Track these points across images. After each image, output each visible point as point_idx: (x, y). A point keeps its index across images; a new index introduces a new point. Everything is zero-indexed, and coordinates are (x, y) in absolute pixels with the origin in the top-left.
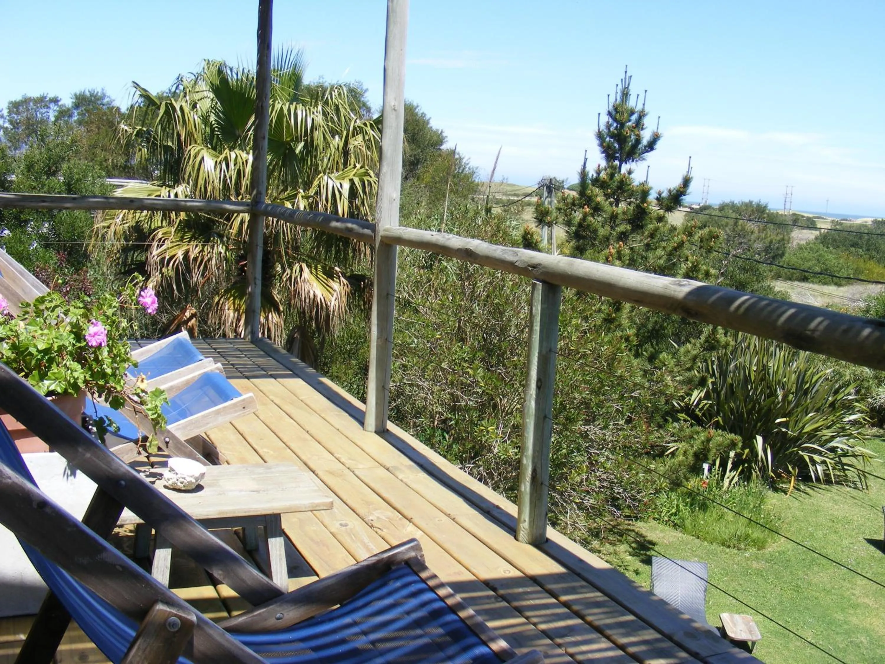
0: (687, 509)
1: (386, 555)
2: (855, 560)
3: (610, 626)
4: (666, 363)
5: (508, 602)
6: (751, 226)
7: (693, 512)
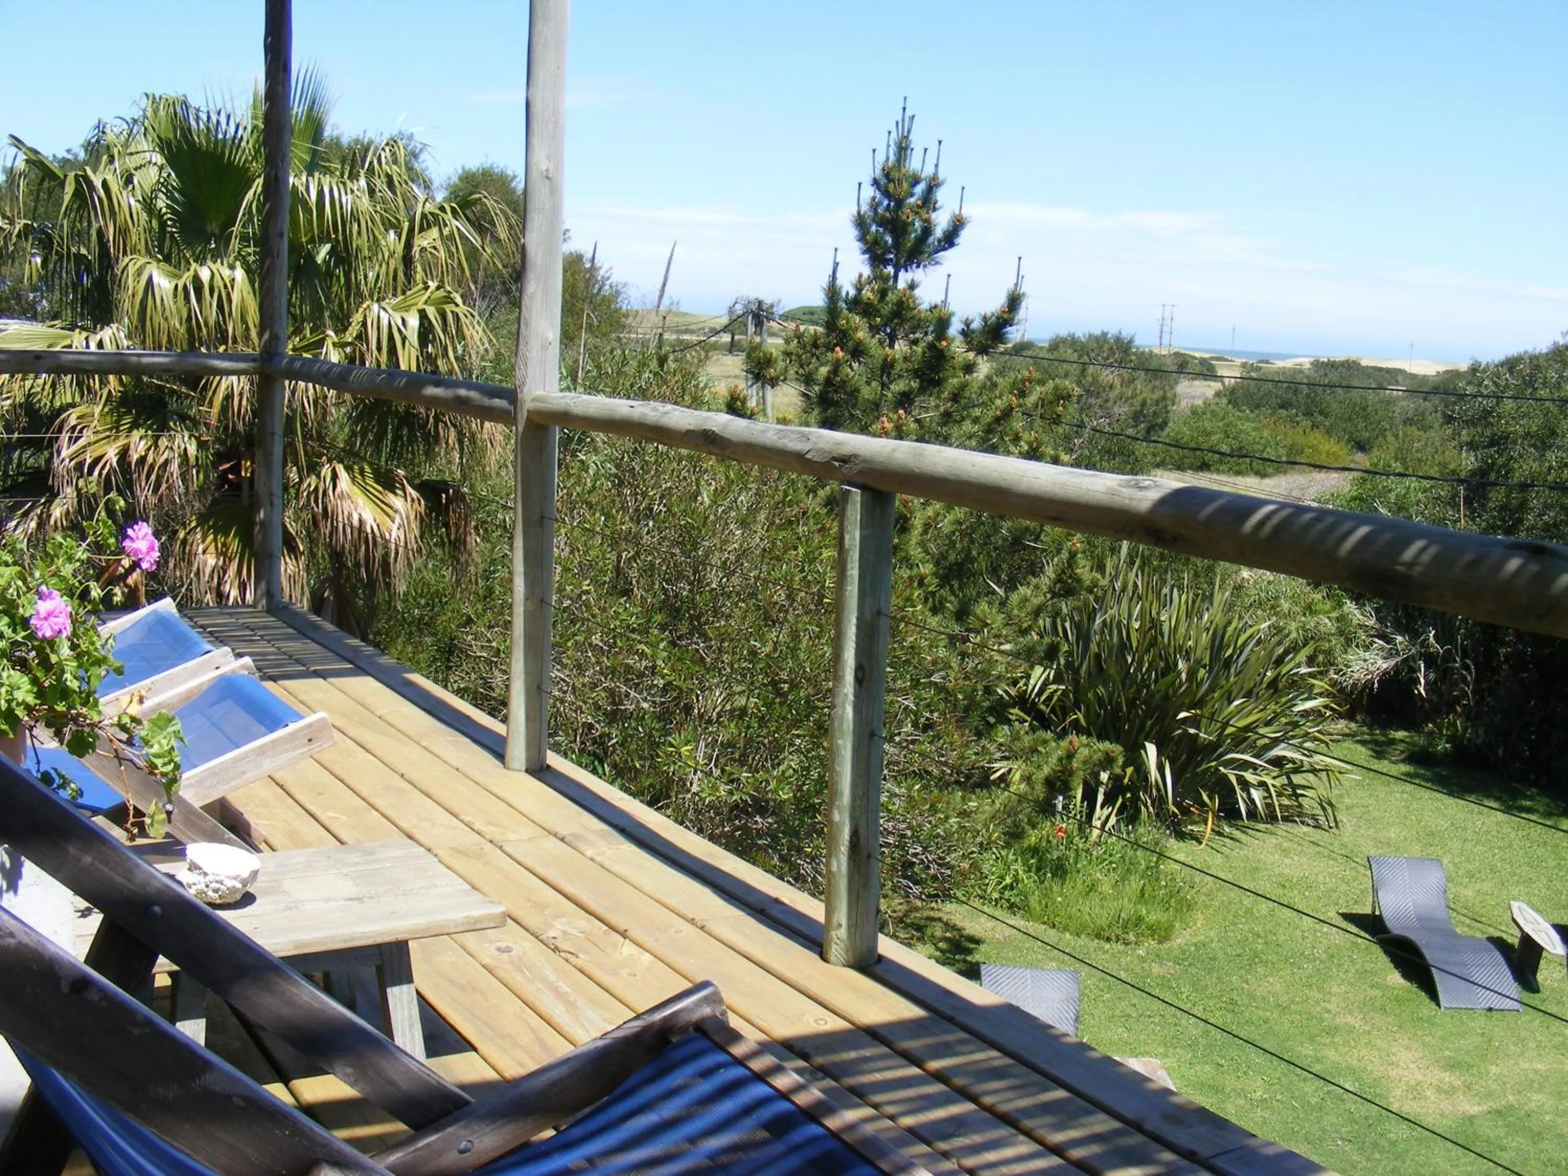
0: (1030, 877)
1: (658, 1016)
2: (1326, 952)
3: (1028, 1112)
4: (989, 621)
5: (836, 1079)
6: (1108, 376)
7: (1042, 882)
